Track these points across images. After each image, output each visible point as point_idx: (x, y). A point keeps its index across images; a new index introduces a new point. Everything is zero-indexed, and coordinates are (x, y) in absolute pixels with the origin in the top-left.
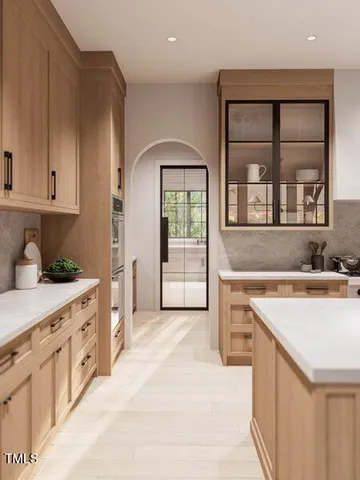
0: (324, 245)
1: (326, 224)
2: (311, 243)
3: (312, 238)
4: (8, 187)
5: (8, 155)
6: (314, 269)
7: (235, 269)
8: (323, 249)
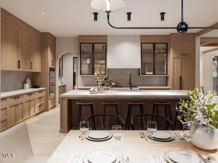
4: (19, 67)
5: (19, 61)
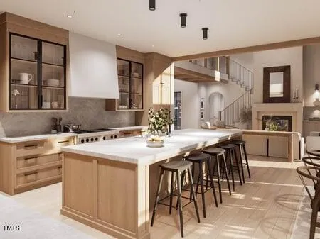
0: (61, 120)
1: (65, 108)
2: (53, 118)
3: (53, 116)
6: (58, 132)
7: (8, 136)
8: (60, 122)
